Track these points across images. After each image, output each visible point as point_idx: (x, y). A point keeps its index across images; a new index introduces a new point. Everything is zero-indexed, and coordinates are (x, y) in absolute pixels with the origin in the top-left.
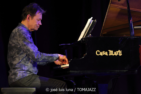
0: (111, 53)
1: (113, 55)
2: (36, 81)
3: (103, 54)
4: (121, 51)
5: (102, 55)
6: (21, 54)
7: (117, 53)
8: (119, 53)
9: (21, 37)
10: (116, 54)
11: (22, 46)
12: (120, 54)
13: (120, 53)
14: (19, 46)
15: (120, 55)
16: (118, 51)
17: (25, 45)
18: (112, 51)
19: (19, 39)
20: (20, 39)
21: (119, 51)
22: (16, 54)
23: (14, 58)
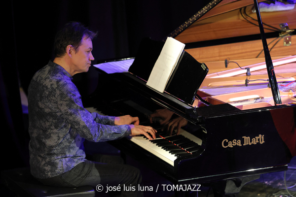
0: (247, 141)
1: (250, 144)
2: (91, 176)
3: (233, 144)
4: (263, 136)
5: (232, 147)
6: (62, 128)
7: (257, 140)
8: (260, 139)
9: (65, 99)
10: (255, 142)
11: (66, 115)
12: (262, 141)
13: (262, 139)
14: (59, 114)
15: (261, 143)
16: (258, 136)
17: (71, 114)
18: (249, 138)
19: (59, 102)
20: (61, 102)
21: (260, 135)
22: (53, 127)
23: (48, 133)
